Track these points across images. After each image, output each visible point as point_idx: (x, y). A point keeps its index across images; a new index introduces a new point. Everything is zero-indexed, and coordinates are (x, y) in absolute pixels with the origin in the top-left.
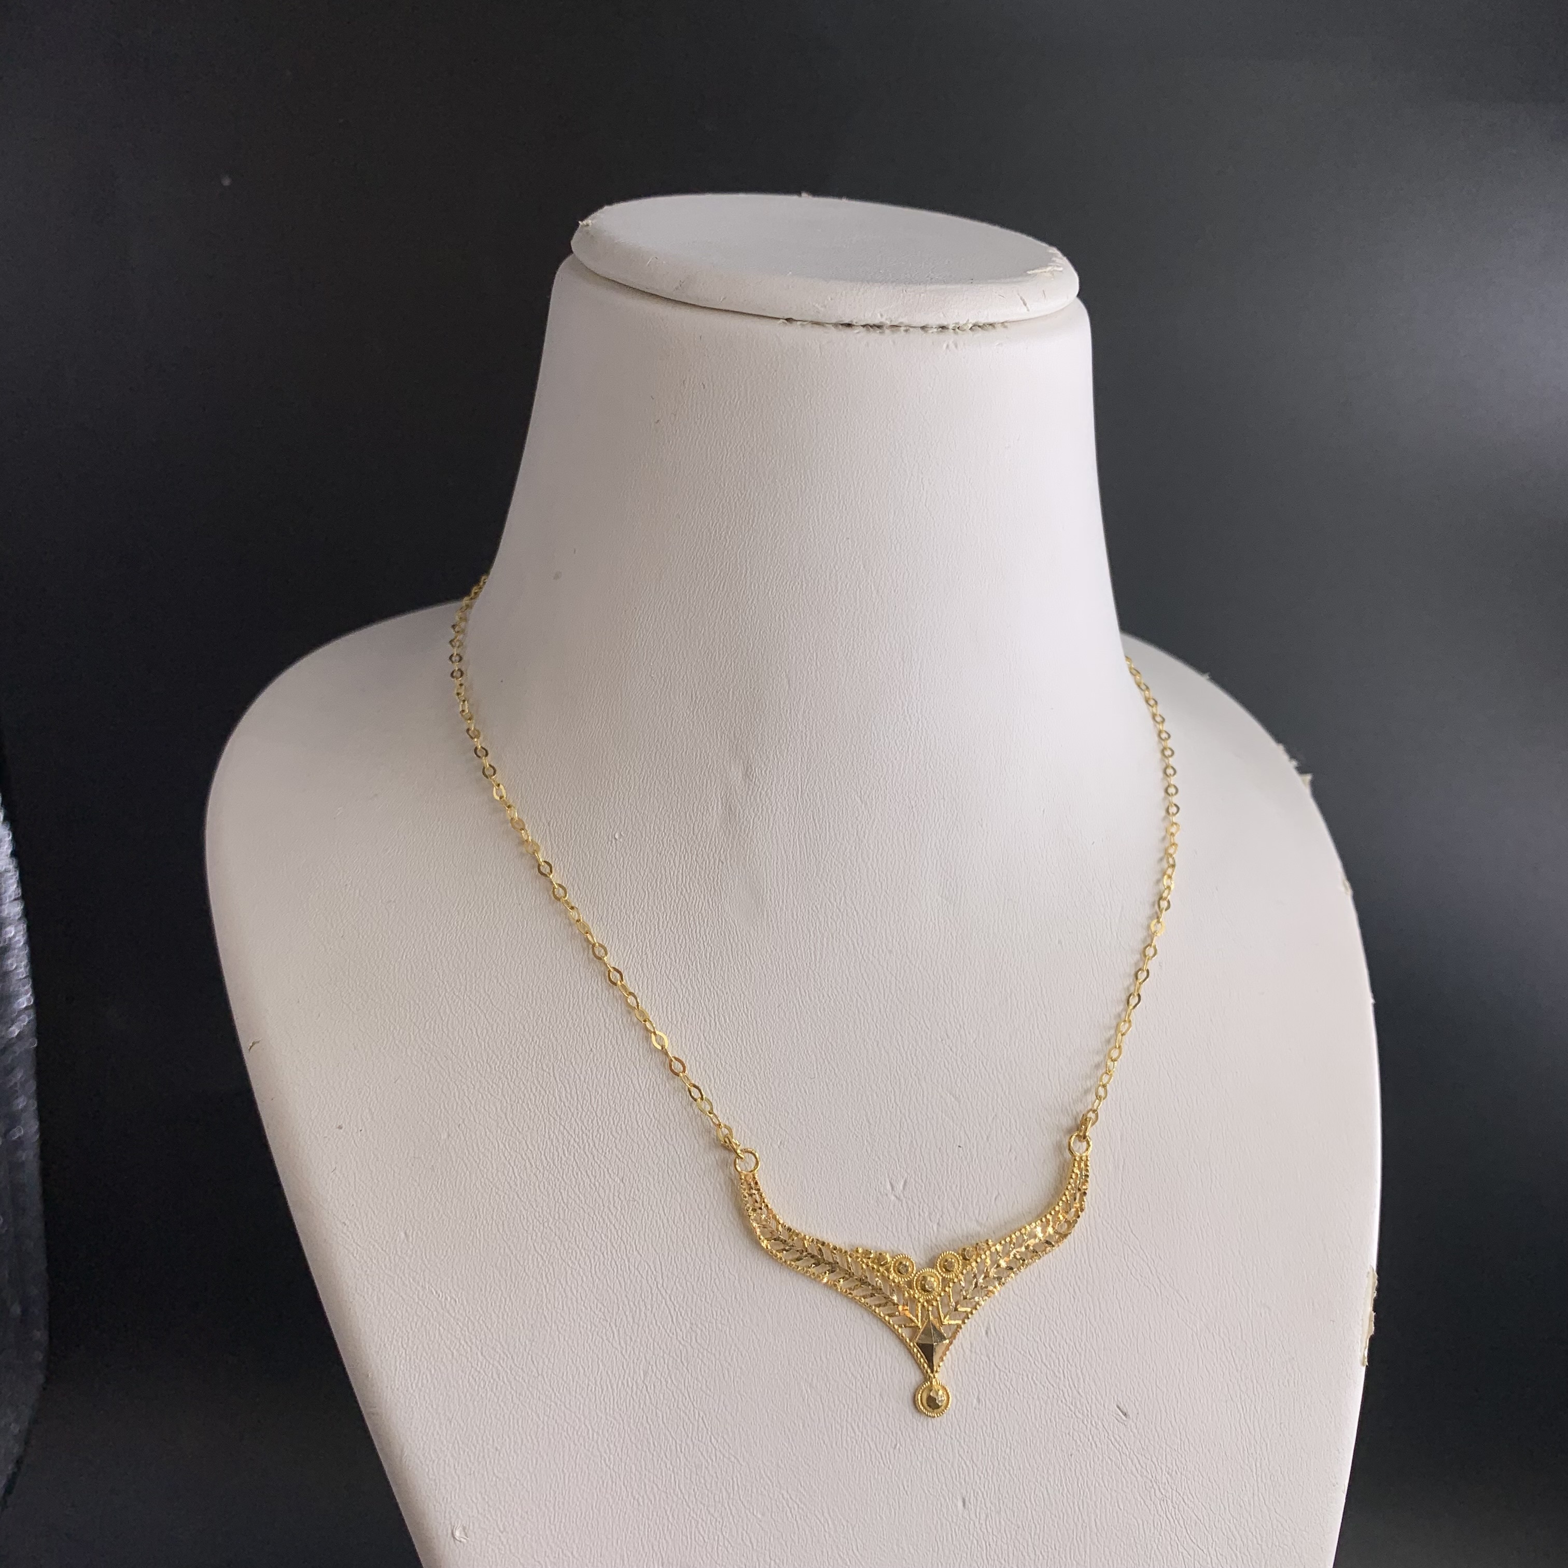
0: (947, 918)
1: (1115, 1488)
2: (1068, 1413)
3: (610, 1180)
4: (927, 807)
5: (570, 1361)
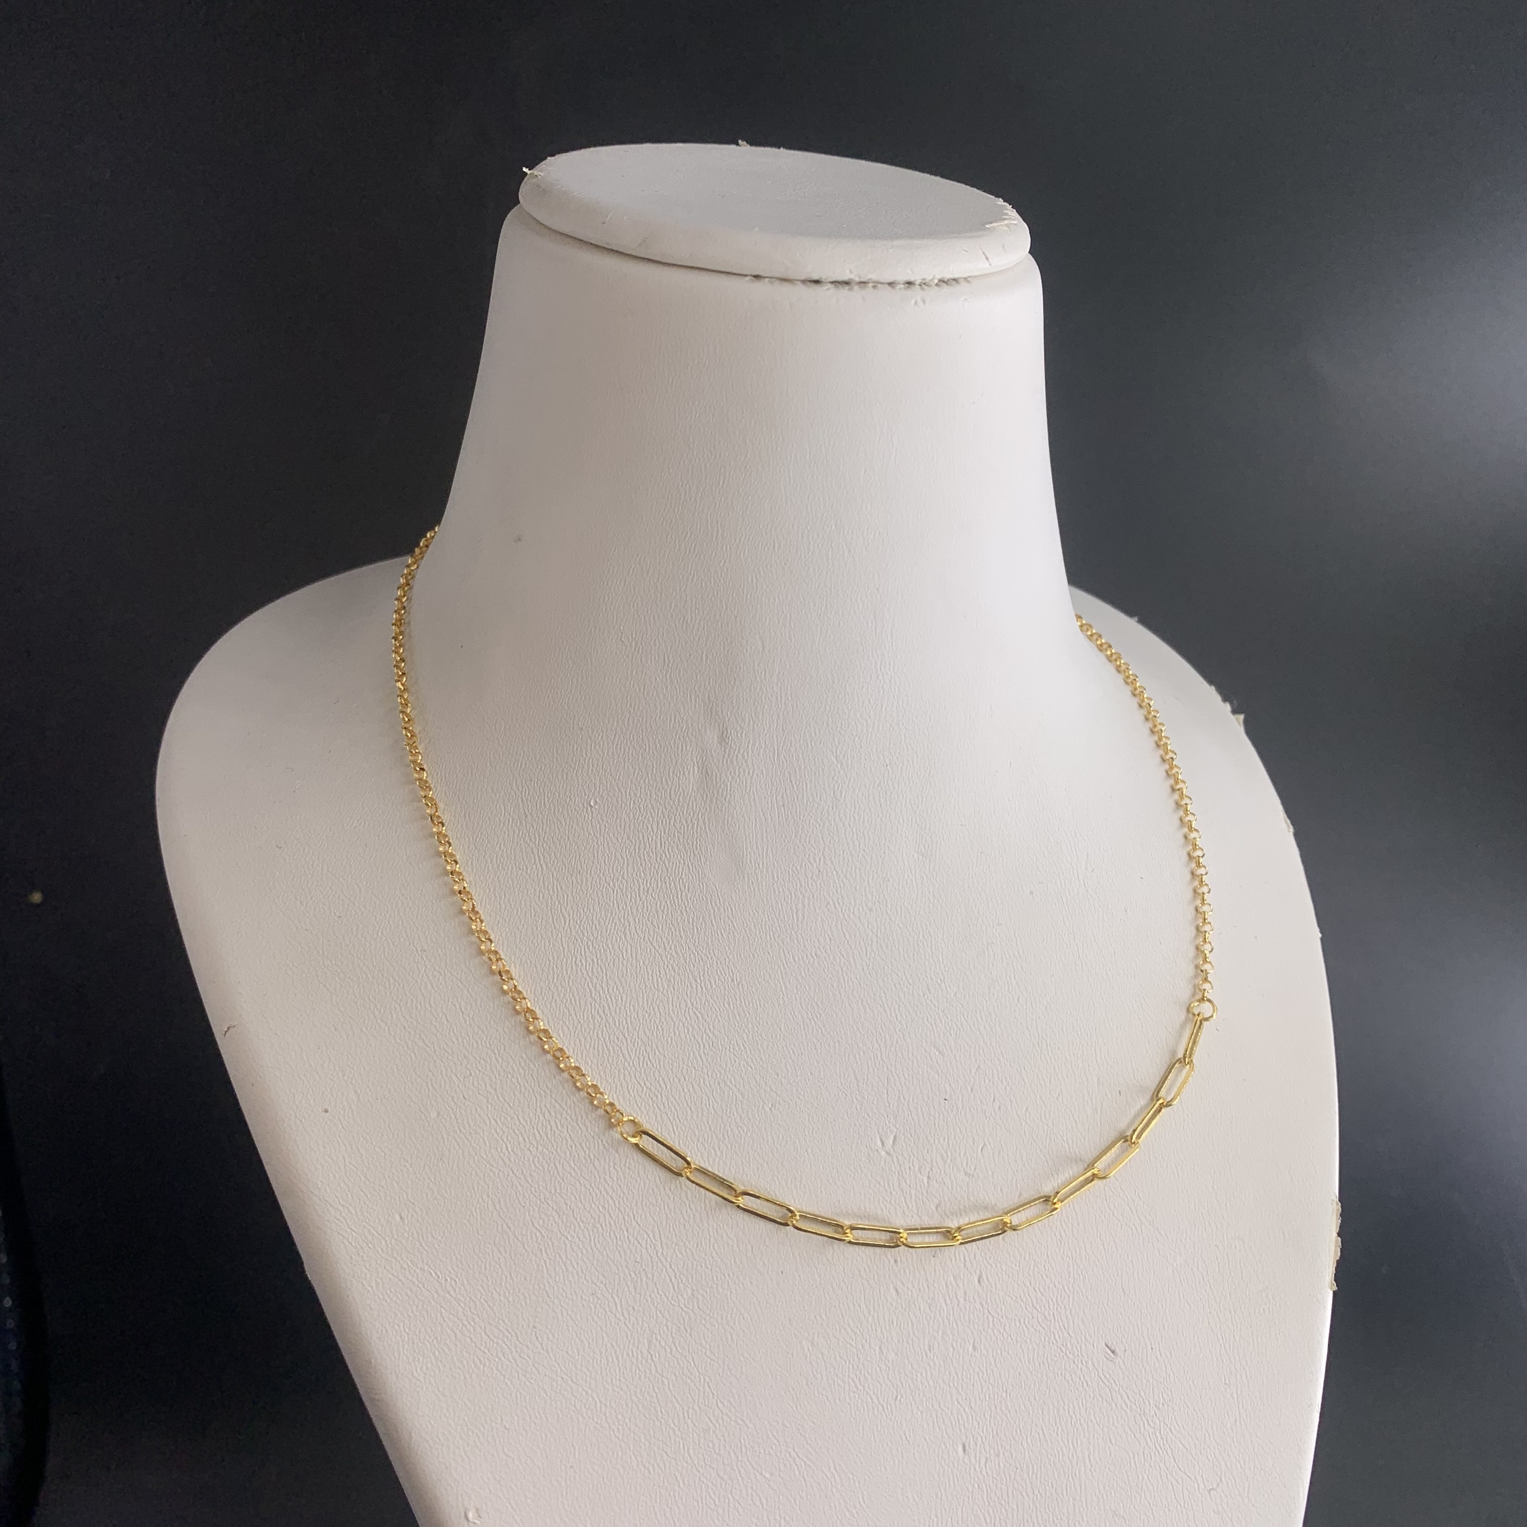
0: (923, 874)
1: (1106, 1424)
2: (1059, 1354)
4: (901, 765)
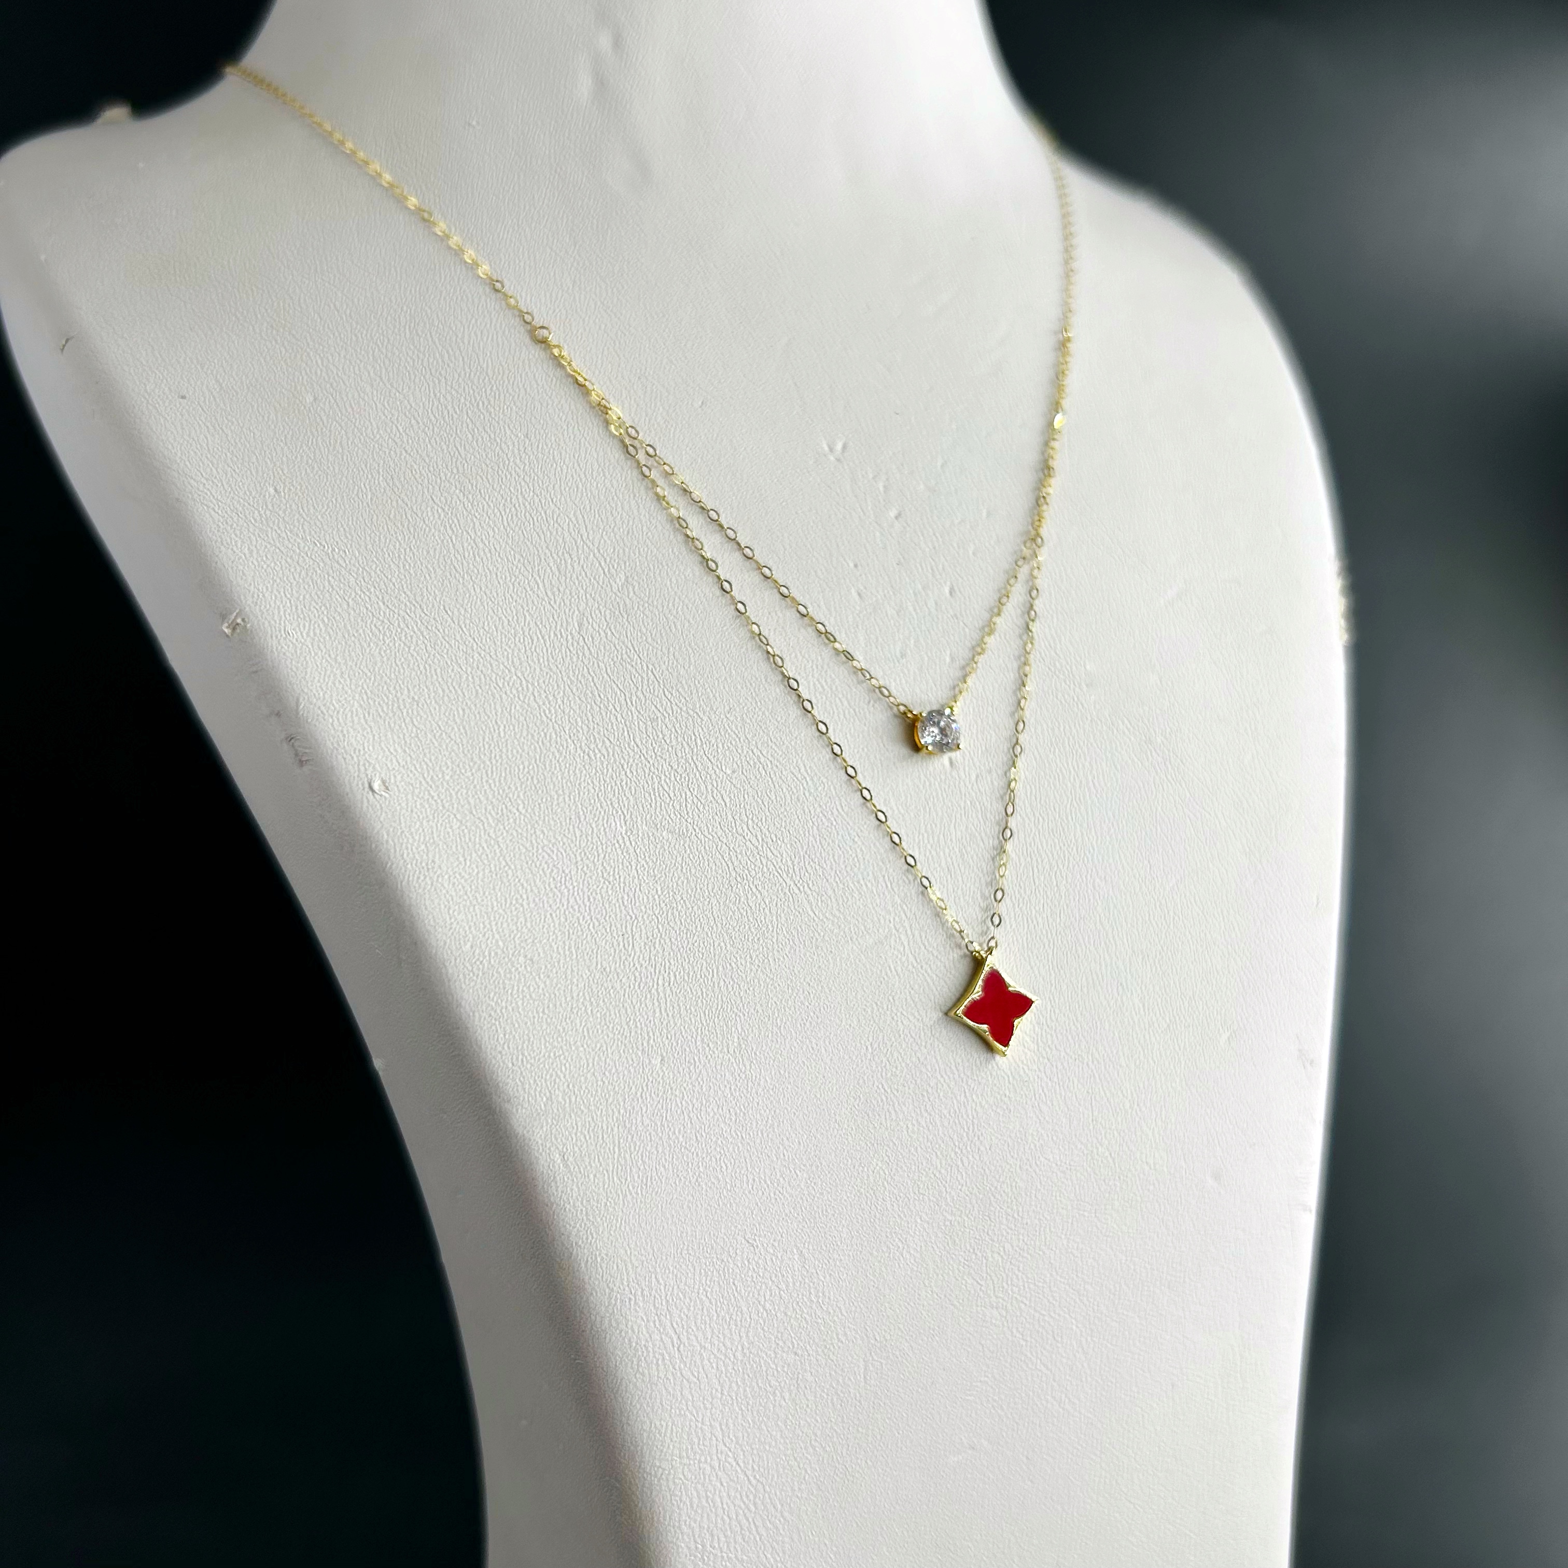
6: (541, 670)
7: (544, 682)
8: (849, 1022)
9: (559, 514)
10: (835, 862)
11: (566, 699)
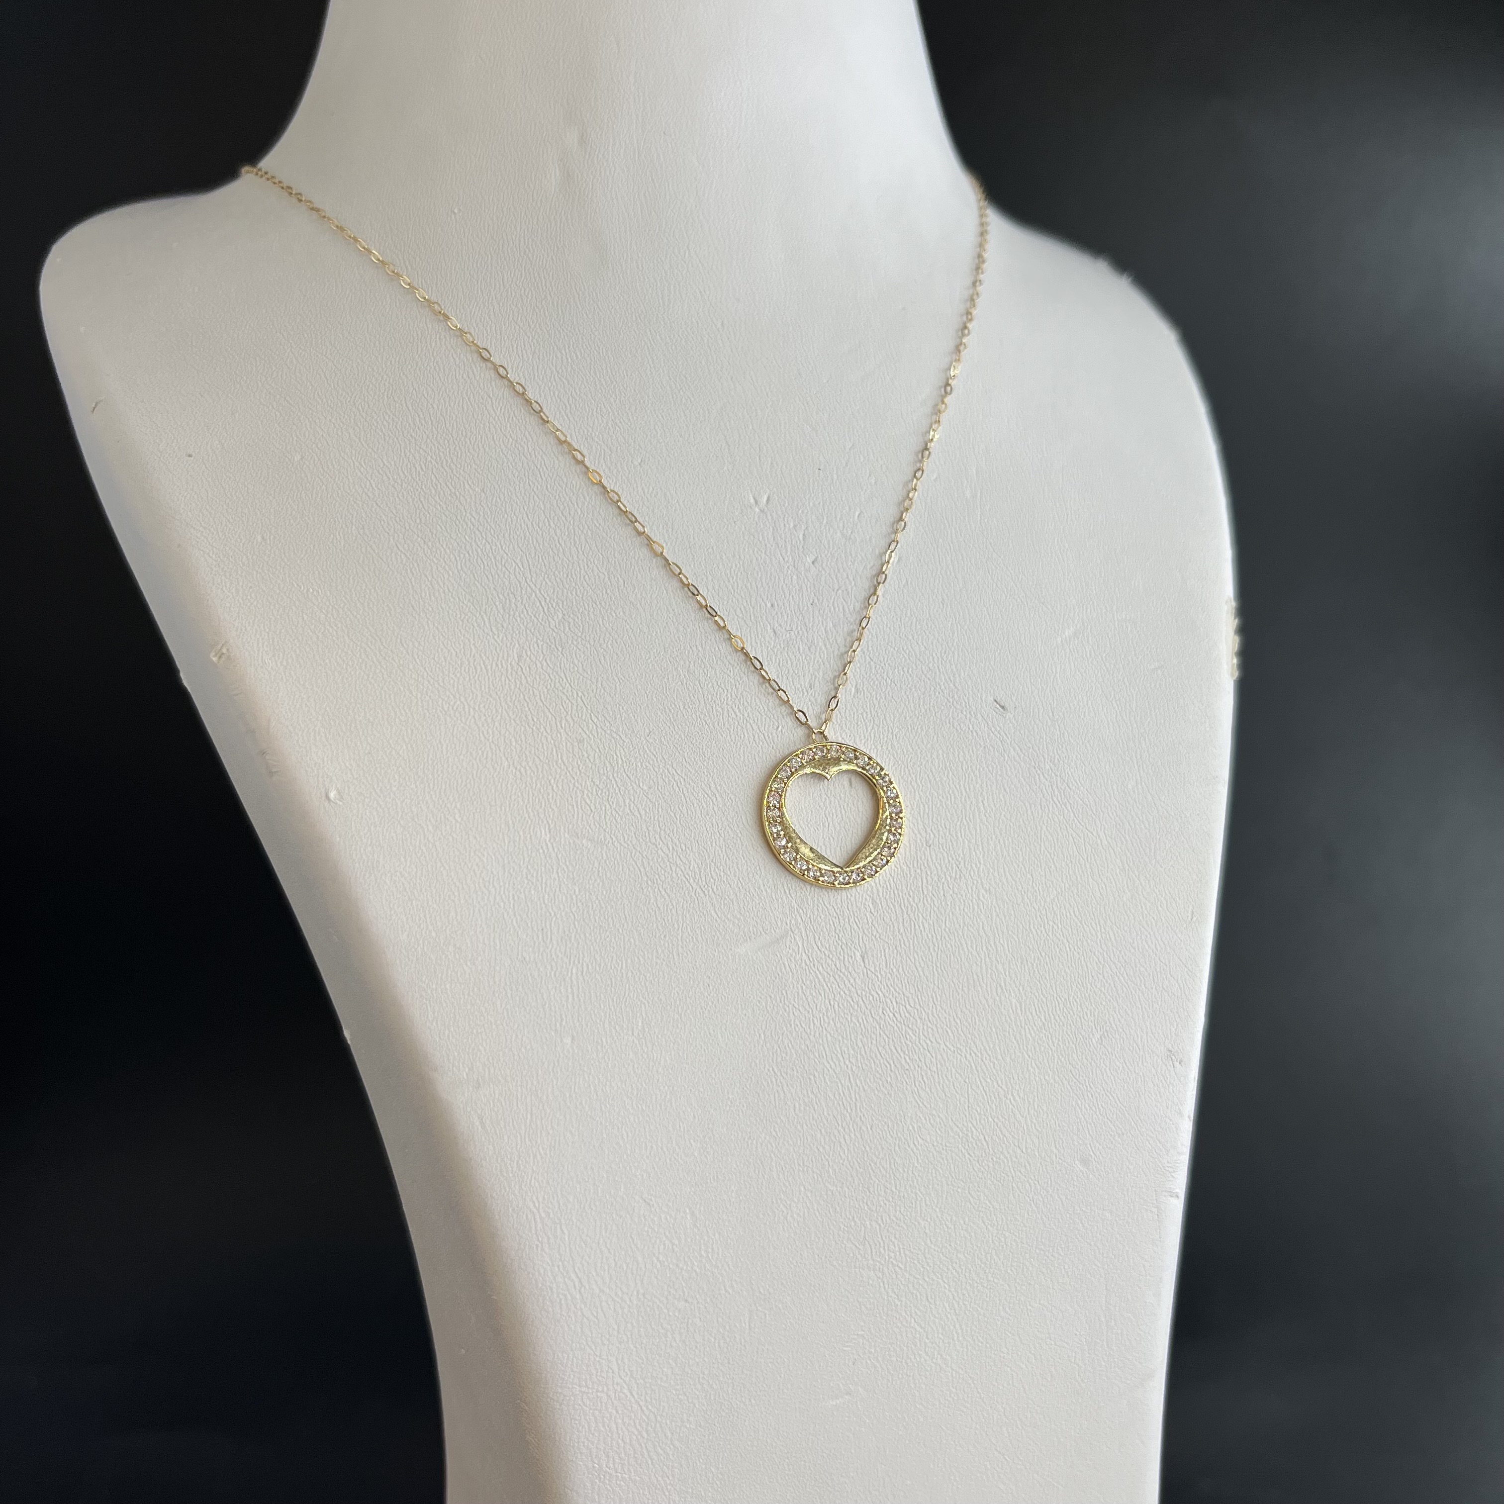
1: (999, 773)
3: (471, 491)
5: (441, 644)
6: (482, 696)
7: (484, 707)
8: (744, 1012)
9: (507, 560)
10: (738, 868)
11: (503, 721)
